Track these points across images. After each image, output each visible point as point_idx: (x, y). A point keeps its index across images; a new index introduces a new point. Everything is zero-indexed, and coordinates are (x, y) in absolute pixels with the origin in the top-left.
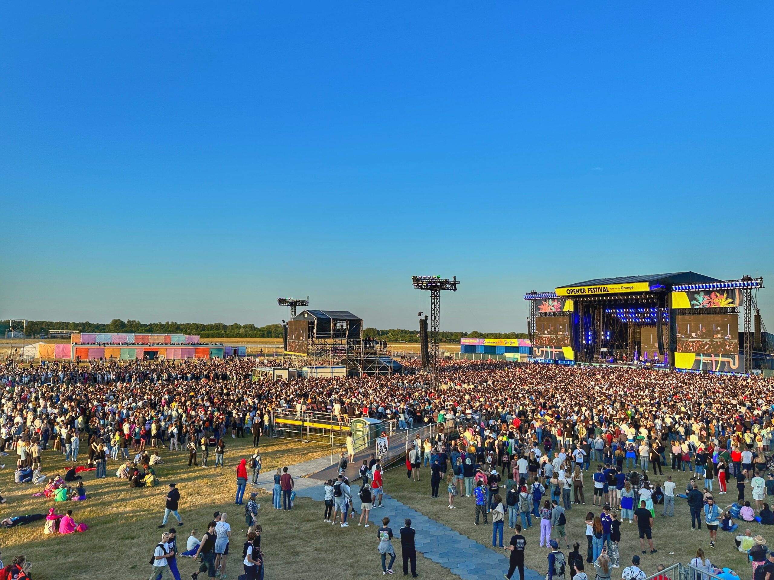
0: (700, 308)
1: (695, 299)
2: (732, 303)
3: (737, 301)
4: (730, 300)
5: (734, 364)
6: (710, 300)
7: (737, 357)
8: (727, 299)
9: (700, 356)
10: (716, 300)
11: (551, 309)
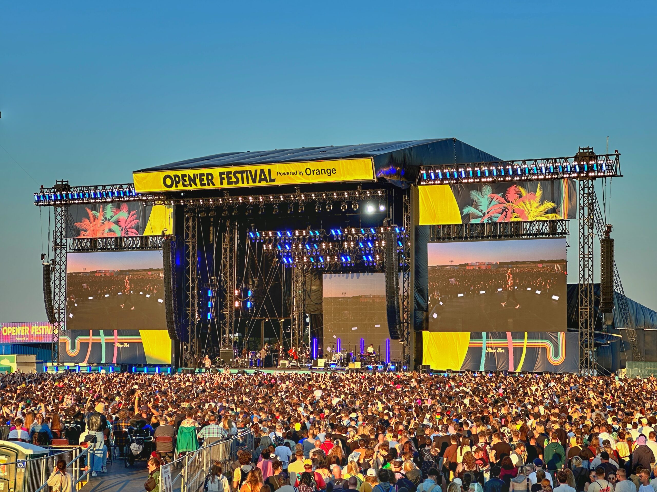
0: (483, 224)
1: (471, 203)
2: (554, 211)
3: (564, 206)
4: (549, 205)
5: (556, 355)
6: (506, 205)
7: (561, 336)
8: (542, 202)
9: (481, 338)
10: (519, 205)
11: (111, 231)
